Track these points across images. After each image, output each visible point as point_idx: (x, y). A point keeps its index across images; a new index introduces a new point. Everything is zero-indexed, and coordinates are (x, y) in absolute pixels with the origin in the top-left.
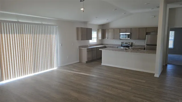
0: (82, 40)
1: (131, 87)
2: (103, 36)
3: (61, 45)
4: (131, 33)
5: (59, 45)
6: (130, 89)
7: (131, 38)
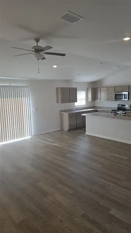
0: (62, 103)
1: (104, 165)
2: (95, 97)
3: (36, 110)
4: (129, 93)
5: (32, 109)
6: (101, 166)
7: (128, 99)
